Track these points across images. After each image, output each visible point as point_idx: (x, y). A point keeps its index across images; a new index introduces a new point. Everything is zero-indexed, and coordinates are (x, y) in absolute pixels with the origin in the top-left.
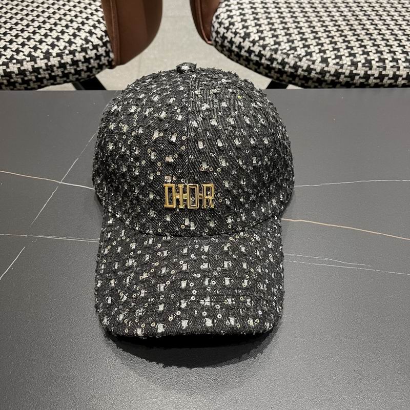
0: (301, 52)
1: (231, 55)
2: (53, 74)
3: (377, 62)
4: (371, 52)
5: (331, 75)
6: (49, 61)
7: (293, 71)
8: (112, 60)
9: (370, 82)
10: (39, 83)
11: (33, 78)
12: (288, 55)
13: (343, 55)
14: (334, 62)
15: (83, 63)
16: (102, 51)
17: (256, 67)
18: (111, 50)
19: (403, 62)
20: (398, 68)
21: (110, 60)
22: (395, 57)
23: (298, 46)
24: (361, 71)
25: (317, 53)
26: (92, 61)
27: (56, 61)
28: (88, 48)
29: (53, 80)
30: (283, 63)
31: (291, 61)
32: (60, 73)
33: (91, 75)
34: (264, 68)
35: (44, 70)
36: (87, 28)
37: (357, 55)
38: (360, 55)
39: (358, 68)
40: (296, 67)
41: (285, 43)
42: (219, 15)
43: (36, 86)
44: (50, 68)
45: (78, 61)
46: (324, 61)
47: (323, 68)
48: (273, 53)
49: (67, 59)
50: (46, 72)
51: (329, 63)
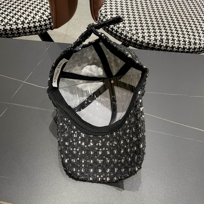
0: (134, 32)
1: (105, 29)
2: (25, 31)
3: (165, 40)
4: (164, 35)
5: (145, 44)
6: (24, 25)
7: (130, 40)
8: (52, 26)
9: (162, 48)
10: (19, 35)
11: (16, 32)
12: (128, 33)
13: (152, 35)
14: (147, 38)
15: (39, 27)
16: (47, 22)
17: (115, 36)
18: (52, 22)
19: (177, 41)
20: (174, 44)
21: (51, 26)
22: (174, 38)
23: (133, 29)
24: (158, 43)
25: (141, 33)
26: (43, 26)
27: (27, 26)
28: (42, 20)
29: (25, 34)
30: (126, 36)
31: (129, 35)
32: (28, 31)
33: (42, 32)
34: (118, 37)
35: (21, 29)
36: (42, 11)
37: (157, 36)
38: (159, 36)
39: (157, 42)
40: (131, 38)
41: (128, 27)
42: (101, 10)
43: (17, 36)
44: (24, 28)
45: (36, 26)
46: (143, 37)
47: (143, 40)
48: (122, 31)
49: (32, 25)
50: (22, 30)
51: (145, 39)
